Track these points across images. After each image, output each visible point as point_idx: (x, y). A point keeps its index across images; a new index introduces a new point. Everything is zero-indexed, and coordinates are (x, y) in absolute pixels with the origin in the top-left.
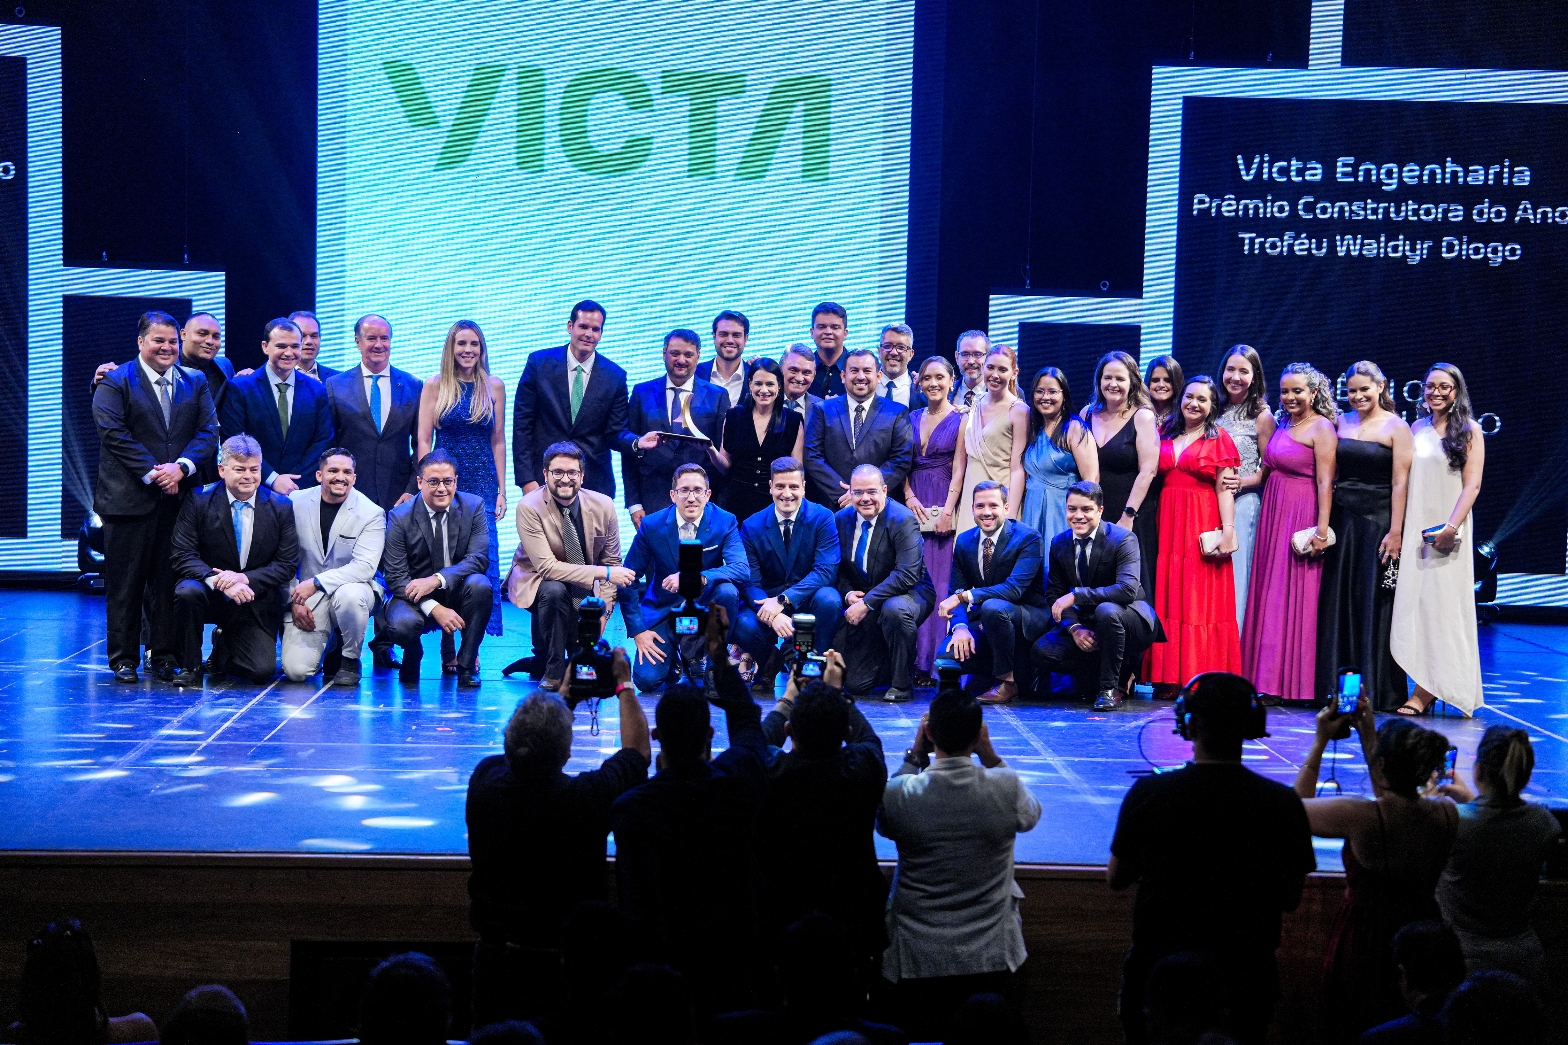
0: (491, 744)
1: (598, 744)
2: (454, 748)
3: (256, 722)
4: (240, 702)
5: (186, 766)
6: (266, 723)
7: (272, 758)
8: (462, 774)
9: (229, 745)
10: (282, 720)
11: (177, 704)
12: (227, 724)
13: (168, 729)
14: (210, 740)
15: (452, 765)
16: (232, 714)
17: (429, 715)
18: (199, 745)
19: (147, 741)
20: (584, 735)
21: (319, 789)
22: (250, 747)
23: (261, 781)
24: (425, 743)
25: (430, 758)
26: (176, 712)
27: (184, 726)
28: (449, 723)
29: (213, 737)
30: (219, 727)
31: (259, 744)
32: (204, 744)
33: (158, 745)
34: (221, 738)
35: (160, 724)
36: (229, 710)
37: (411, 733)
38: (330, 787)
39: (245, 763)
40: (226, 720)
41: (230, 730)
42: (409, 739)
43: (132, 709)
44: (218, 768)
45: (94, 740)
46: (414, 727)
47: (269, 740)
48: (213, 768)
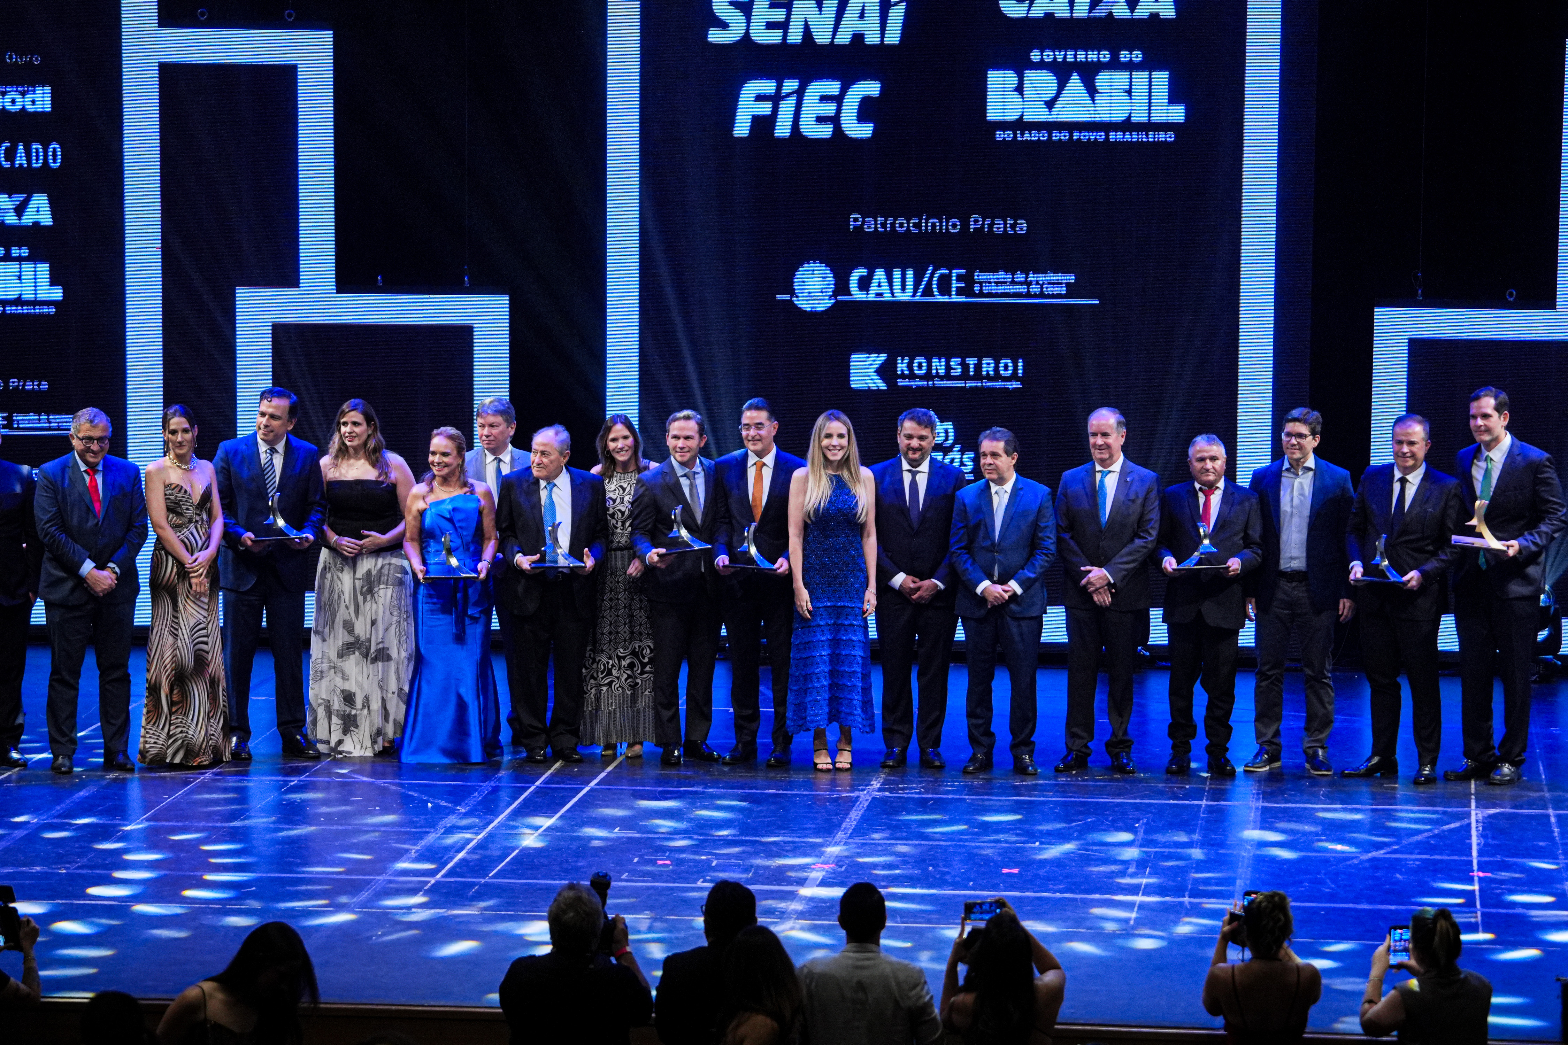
0: (700, 884)
1: (802, 882)
2: (662, 888)
3: (489, 853)
4: (481, 824)
5: (409, 908)
6: (498, 853)
7: (490, 898)
8: (655, 919)
9: (456, 882)
10: (514, 849)
11: (421, 827)
12: (460, 856)
13: (405, 862)
14: (439, 876)
15: (651, 908)
16: (471, 840)
17: (658, 843)
18: (429, 882)
19: (381, 878)
20: (796, 871)
21: (520, 937)
22: (473, 884)
23: (473, 927)
24: (637, 881)
25: (632, 900)
26: (417, 837)
27: (420, 858)
28: (672, 855)
29: (443, 872)
30: (452, 858)
31: (483, 881)
32: (433, 881)
33: (390, 882)
34: (449, 874)
35: (400, 855)
36: (468, 836)
37: (630, 867)
38: (530, 935)
39: (462, 906)
40: (459, 851)
41: (462, 860)
42: (624, 876)
43: (377, 834)
44: (438, 911)
45: (335, 876)
46: (636, 860)
47: (494, 877)
48: (433, 911)
